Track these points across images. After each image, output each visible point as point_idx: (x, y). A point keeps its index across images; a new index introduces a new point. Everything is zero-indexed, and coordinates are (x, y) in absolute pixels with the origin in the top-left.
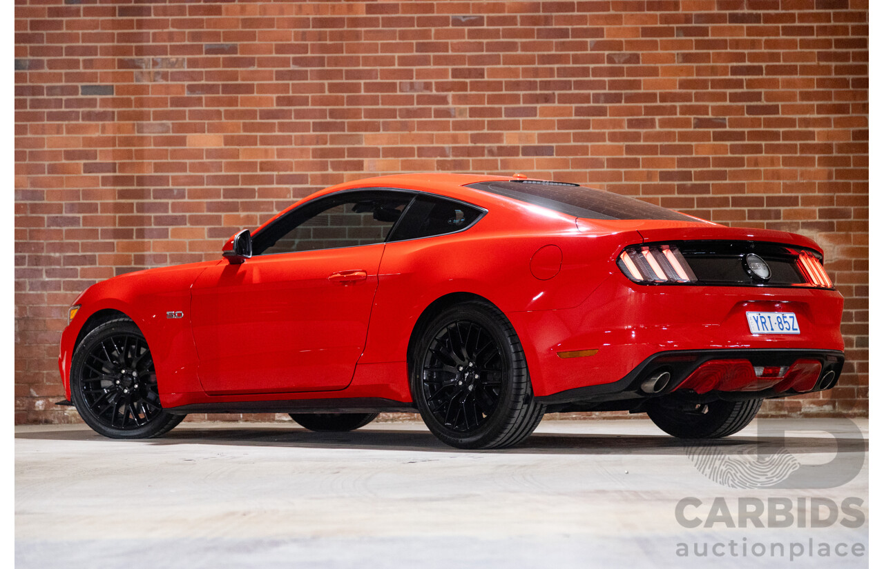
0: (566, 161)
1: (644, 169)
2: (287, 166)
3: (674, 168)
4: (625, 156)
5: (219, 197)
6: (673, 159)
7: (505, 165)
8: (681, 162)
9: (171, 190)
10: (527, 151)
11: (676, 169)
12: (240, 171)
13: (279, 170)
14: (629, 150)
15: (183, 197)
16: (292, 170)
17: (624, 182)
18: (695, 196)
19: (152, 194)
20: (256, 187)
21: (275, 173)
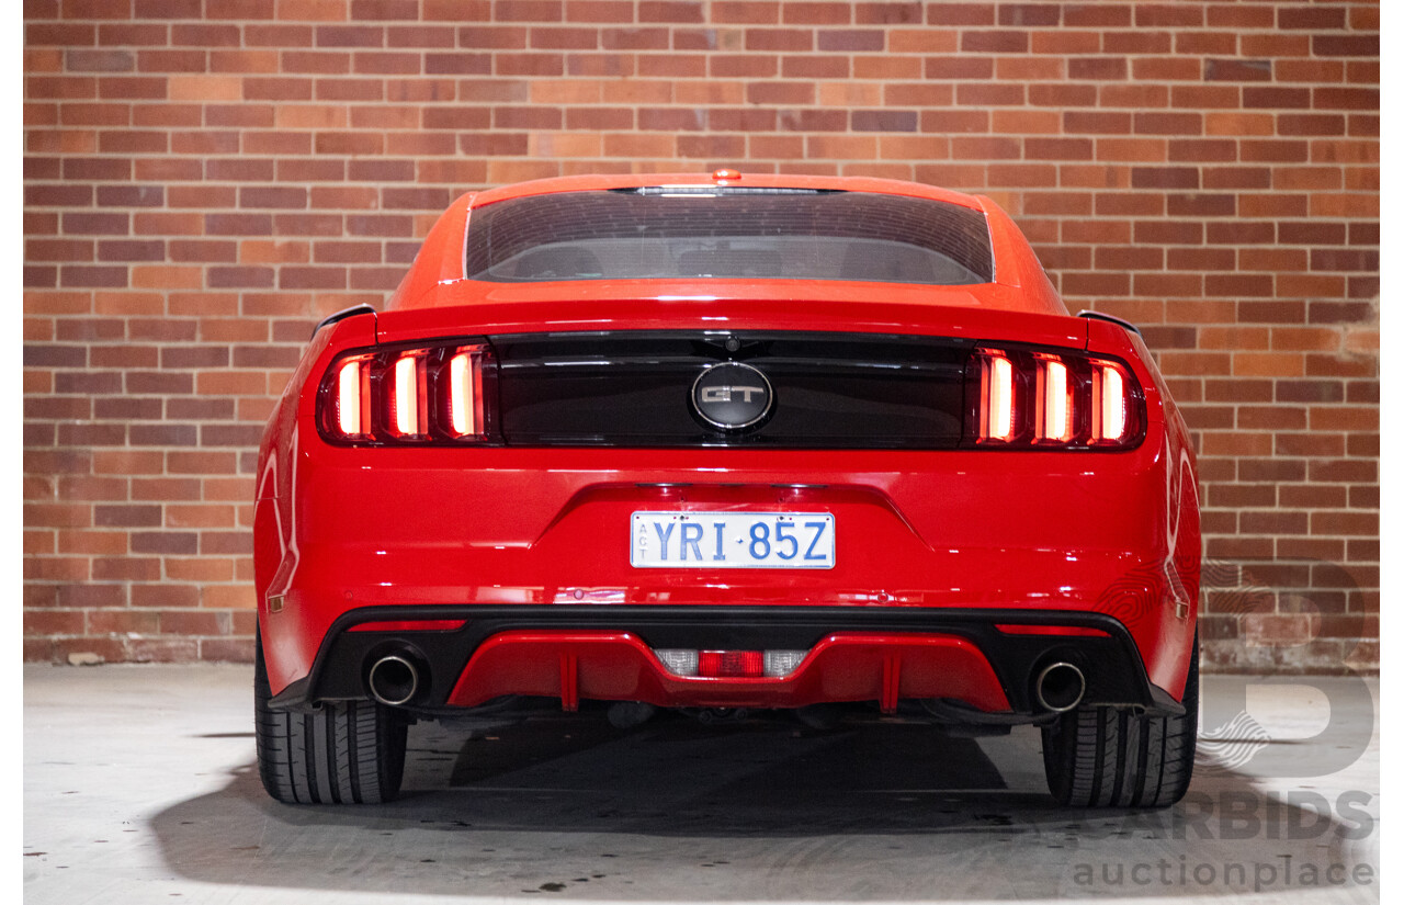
0: (941, 143)
1: (1103, 163)
2: (372, 144)
3: (1161, 159)
4: (1062, 135)
5: (232, 204)
6: (1160, 143)
7: (817, 148)
8: (1178, 151)
9: (135, 190)
10: (863, 121)
11: (1167, 164)
12: (277, 152)
13: (355, 151)
14: (1072, 122)
15: (159, 203)
16: (380, 151)
17: (1059, 189)
18: (1204, 220)
19: (95, 197)
20: (308, 185)
21: (347, 158)
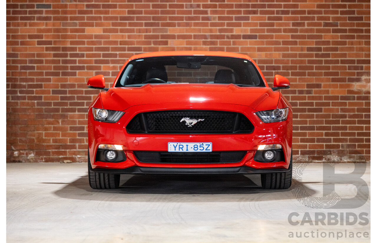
0: (263, 42)
1: (300, 46)
2: (132, 43)
3: (314, 45)
4: (291, 40)
5: (100, 57)
6: (313, 41)
7: (234, 43)
8: (317, 43)
9: (78, 54)
10: (245, 37)
12: (110, 45)
14: (293, 37)
15: (84, 57)
16: (134, 45)
19: (69, 56)
20: (118, 53)
21: (127, 46)
